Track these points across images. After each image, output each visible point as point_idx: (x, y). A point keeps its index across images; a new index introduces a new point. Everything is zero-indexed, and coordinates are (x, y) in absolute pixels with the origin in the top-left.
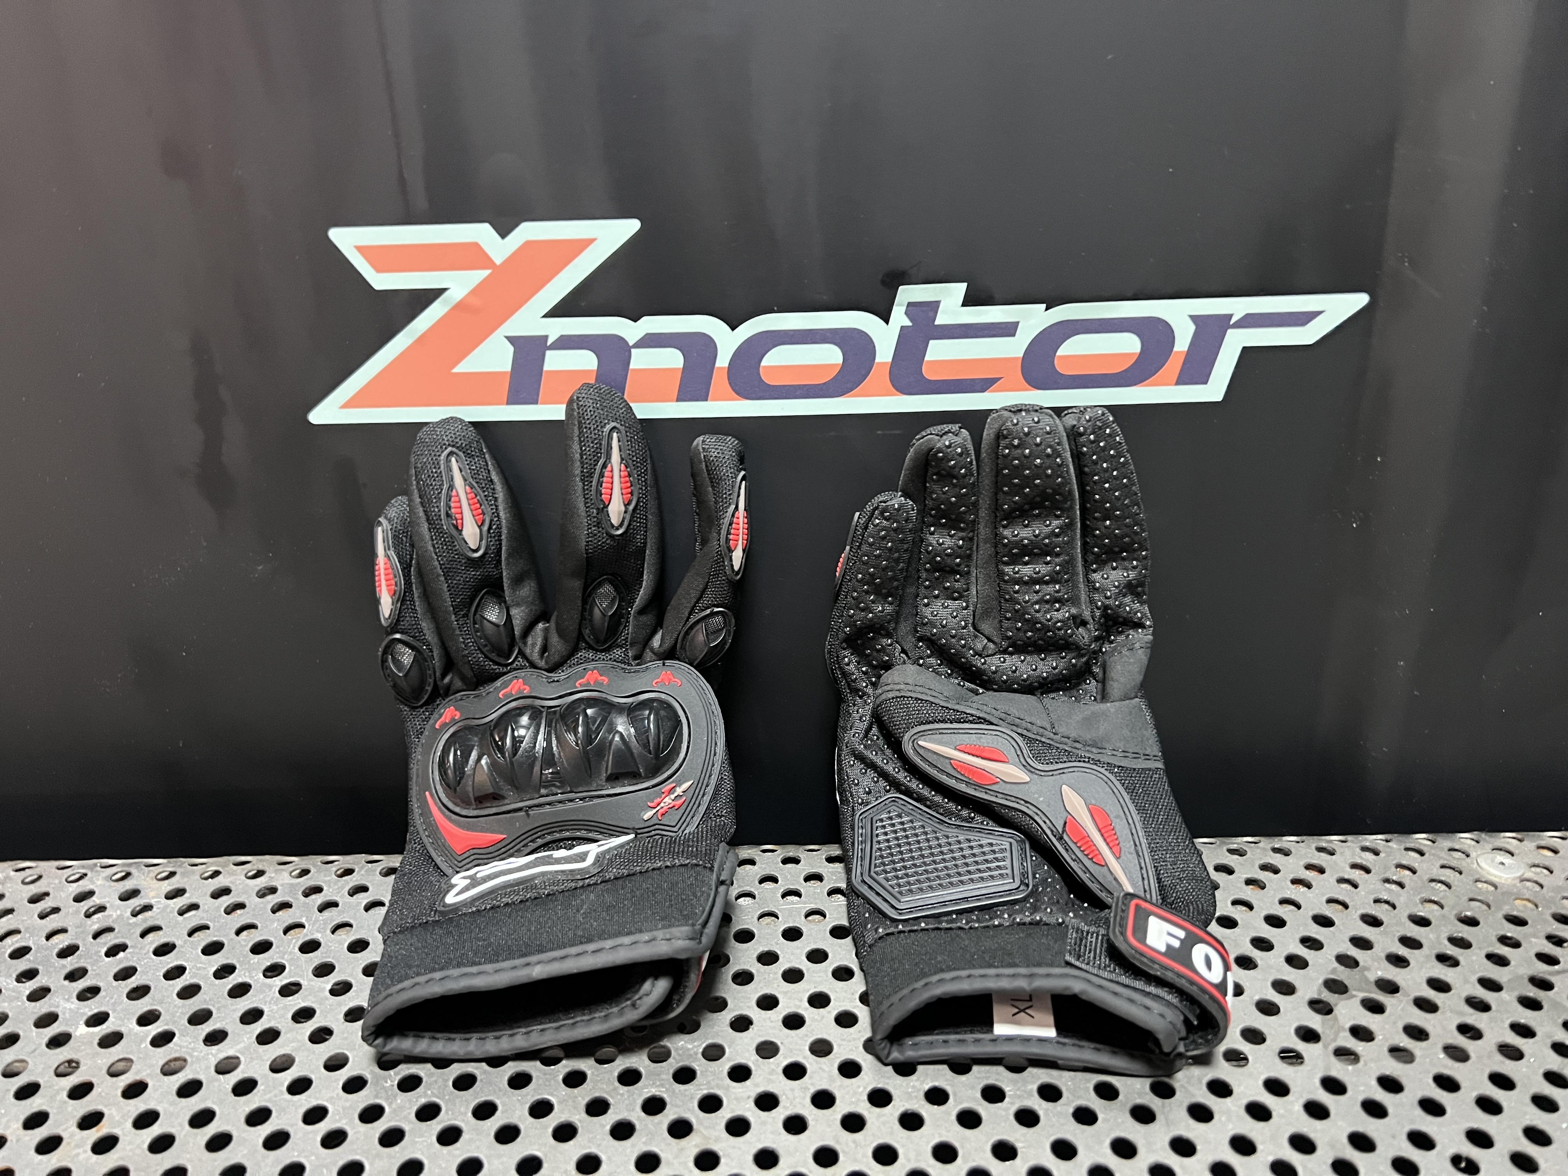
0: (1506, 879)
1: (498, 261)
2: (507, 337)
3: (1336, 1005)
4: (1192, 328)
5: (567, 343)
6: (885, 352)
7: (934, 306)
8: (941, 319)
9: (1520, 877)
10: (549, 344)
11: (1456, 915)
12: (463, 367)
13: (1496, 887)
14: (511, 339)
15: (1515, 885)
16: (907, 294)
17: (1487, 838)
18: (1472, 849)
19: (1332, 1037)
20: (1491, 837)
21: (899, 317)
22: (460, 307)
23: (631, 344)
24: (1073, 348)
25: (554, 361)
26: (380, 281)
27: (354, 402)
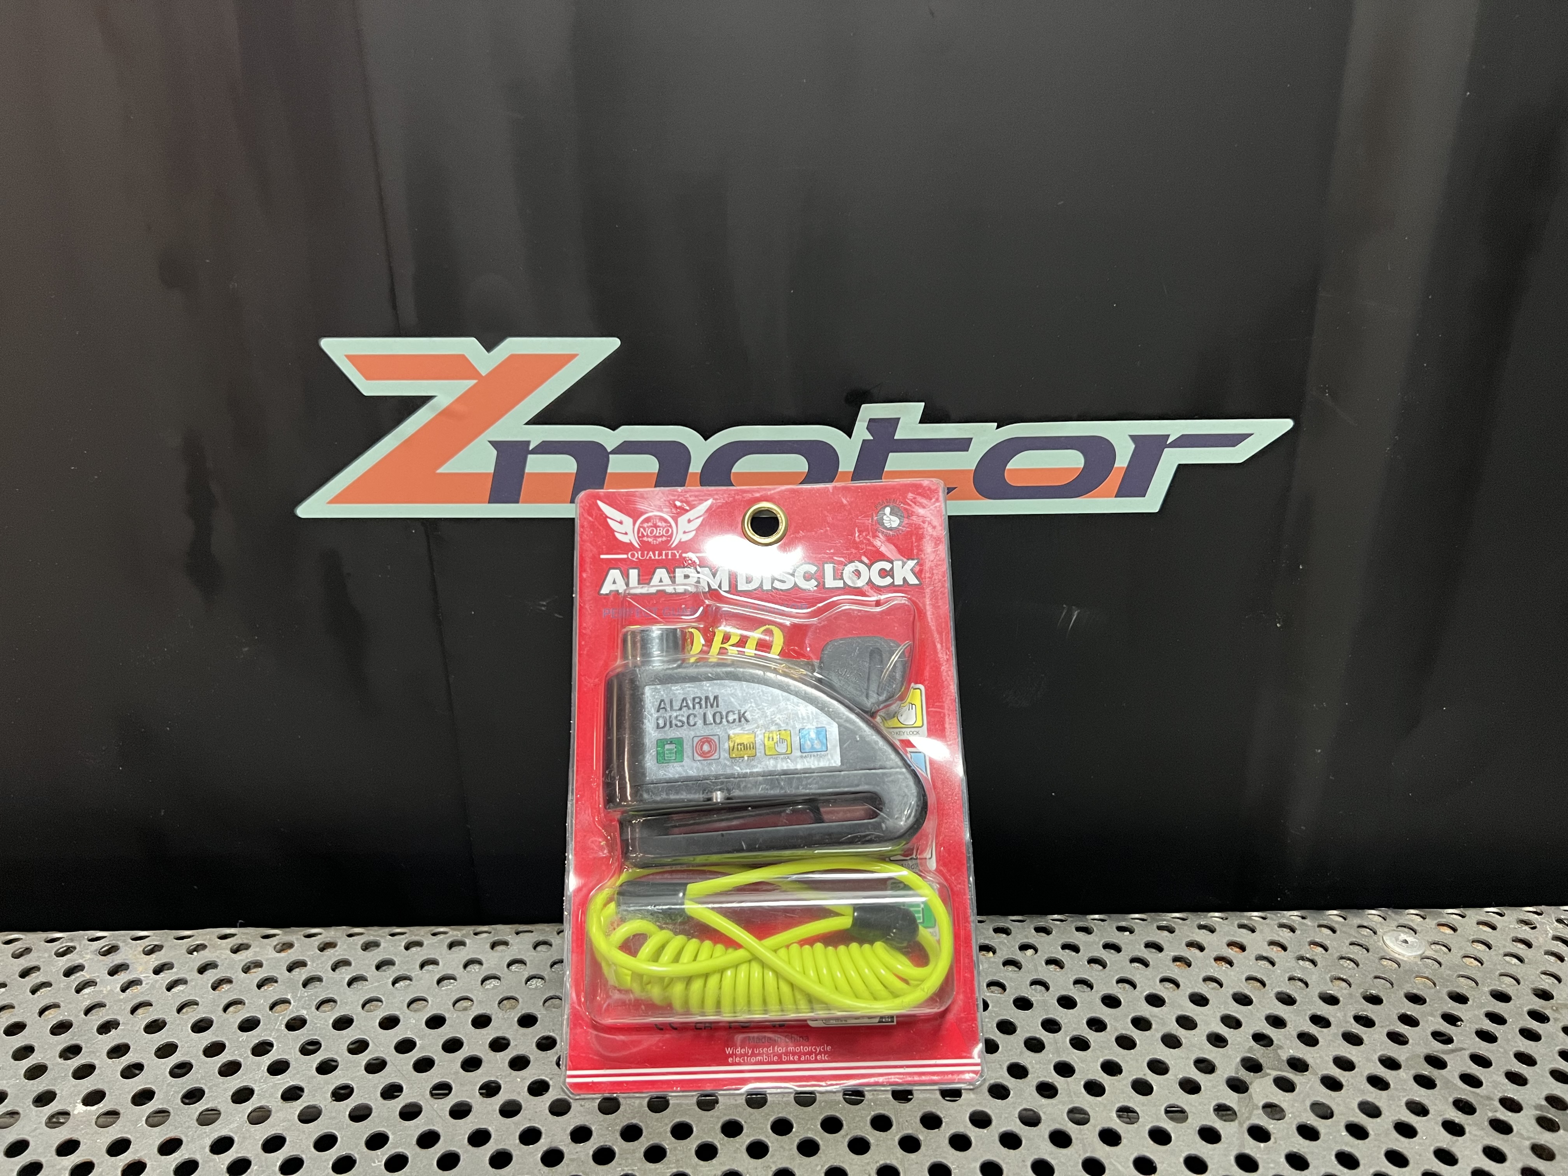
0: (1408, 957)
1: (484, 372)
2: (490, 442)
3: (1251, 1084)
4: (1132, 446)
5: (547, 448)
6: (848, 462)
7: (894, 422)
8: (900, 434)
9: (1421, 955)
10: (531, 448)
11: (1361, 994)
12: (446, 468)
13: (1399, 965)
14: (494, 444)
15: (1416, 963)
16: (869, 411)
17: (1393, 915)
18: (1379, 926)
19: (1247, 1115)
20: (1396, 913)
21: (861, 431)
22: (447, 413)
23: (609, 450)
24: (1021, 462)
25: (535, 464)
26: (369, 388)
27: (339, 499)
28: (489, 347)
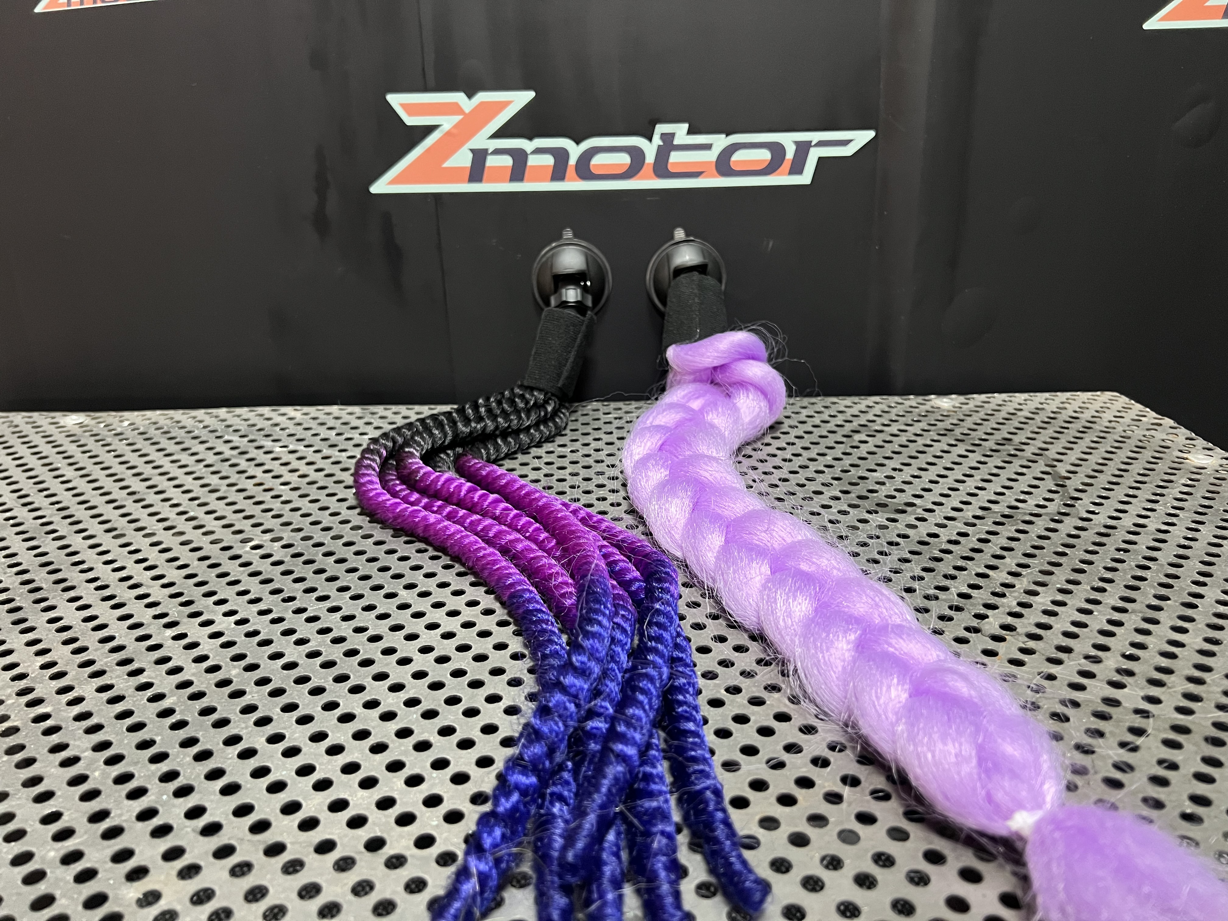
0: (946, 406)
1: (467, 110)
2: (469, 149)
4: (794, 147)
5: (497, 152)
6: (650, 158)
7: (673, 135)
8: (676, 142)
9: (953, 406)
10: (490, 151)
11: (918, 415)
12: (446, 165)
13: (940, 408)
14: (472, 151)
15: (949, 407)
16: (661, 128)
18: (933, 399)
20: (944, 396)
21: (657, 140)
22: (448, 134)
23: (529, 152)
24: (739, 156)
25: (492, 161)
26: (410, 121)
27: (393, 182)
28: (470, 96)
